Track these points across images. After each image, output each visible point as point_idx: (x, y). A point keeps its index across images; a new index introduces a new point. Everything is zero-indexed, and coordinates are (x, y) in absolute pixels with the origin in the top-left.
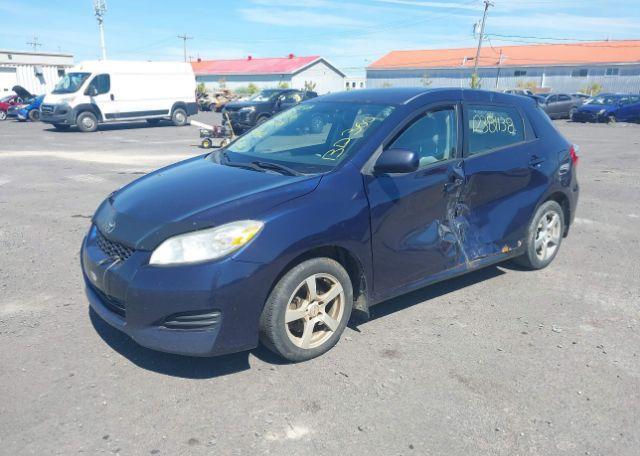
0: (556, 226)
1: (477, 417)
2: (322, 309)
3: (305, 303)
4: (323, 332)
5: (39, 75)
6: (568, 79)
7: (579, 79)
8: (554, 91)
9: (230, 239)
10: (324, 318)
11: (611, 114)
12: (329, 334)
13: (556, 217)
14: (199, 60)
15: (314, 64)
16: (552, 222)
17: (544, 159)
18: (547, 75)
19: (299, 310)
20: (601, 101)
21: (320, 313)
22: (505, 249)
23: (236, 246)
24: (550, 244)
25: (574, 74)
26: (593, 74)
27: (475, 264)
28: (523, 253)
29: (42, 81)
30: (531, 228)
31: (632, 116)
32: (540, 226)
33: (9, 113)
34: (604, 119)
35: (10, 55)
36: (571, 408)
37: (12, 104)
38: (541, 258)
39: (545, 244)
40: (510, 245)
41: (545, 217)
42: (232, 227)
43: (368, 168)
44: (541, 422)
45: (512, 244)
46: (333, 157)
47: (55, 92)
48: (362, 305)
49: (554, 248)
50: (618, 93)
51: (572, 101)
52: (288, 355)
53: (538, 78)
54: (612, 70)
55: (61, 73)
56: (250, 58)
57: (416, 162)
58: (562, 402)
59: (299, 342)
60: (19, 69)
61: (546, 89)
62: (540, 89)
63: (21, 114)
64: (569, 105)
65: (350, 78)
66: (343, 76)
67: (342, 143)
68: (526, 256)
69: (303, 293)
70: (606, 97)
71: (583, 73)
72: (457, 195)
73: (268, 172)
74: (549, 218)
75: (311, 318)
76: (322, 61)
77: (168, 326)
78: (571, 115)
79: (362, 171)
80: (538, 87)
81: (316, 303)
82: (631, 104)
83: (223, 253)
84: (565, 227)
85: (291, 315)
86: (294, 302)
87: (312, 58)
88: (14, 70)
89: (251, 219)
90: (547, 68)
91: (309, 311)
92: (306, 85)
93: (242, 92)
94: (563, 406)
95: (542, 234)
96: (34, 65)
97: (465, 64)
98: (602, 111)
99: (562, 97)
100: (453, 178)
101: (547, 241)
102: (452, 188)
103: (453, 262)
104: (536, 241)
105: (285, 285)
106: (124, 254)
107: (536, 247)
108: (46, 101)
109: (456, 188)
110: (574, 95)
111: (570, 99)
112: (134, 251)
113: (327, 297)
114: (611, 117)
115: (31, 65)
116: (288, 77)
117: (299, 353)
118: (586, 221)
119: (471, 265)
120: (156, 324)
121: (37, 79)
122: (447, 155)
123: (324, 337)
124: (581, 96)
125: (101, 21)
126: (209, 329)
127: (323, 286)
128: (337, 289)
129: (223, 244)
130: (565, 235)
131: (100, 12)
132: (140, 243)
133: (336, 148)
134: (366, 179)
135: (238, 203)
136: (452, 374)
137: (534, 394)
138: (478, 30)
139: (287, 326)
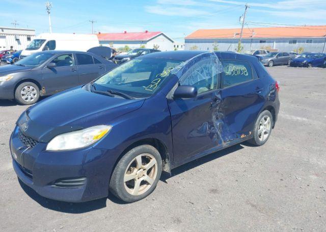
0: (269, 123)
1: (264, 227)
2: (145, 173)
3: (136, 170)
4: (145, 185)
5: (17, 40)
6: (287, 44)
7: (292, 45)
8: (280, 51)
9: (92, 137)
10: (146, 178)
11: (310, 63)
12: (149, 186)
13: (268, 119)
14: (100, 33)
15: (159, 36)
16: (267, 121)
17: (262, 89)
18: (276, 42)
19: (132, 174)
20: (304, 56)
21: (144, 175)
22: (243, 136)
23: (95, 140)
24: (265, 133)
25: (290, 42)
26: (299, 42)
27: (227, 144)
28: (252, 138)
29: (19, 43)
30: (257, 123)
31: (320, 64)
32: (261, 123)
33: (2, 59)
34: (306, 66)
35: (2, 29)
36: (312, 222)
37: (4, 54)
38: (261, 139)
39: (263, 132)
40: (245, 134)
41: (263, 118)
42: (94, 129)
43: (170, 95)
44: (298, 229)
45: (247, 133)
46: (152, 89)
47: (27, 49)
48: (167, 169)
49: (267, 135)
50: (312, 52)
51: (290, 56)
52: (125, 200)
53: (271, 44)
54: (309, 41)
55: (29, 39)
56: (125, 32)
57: (196, 92)
58: (307, 218)
59: (132, 192)
60: (7, 36)
61: (276, 50)
62: (273, 50)
63: (9, 60)
64: (288, 58)
65: (176, 43)
66: (173, 42)
67: (156, 81)
68: (253, 139)
69: (134, 165)
70: (307, 54)
71: (294, 42)
72: (218, 108)
73: (116, 96)
74: (266, 119)
75: (138, 178)
76: (162, 34)
77: (57, 185)
78: (289, 63)
79: (167, 97)
80: (272, 49)
81: (142, 170)
82: (319, 58)
83: (88, 144)
84: (273, 123)
85: (127, 177)
86: (129, 169)
87: (158, 33)
88: (5, 37)
89: (104, 125)
90: (276, 39)
91: (137, 174)
92: (154, 46)
93: (122, 50)
94: (307, 220)
95: (261, 127)
96: (15, 35)
97: (235, 37)
98: (305, 61)
99: (285, 54)
100: (216, 100)
101: (264, 131)
102: (215, 105)
103: (216, 144)
104: (259, 131)
105: (124, 161)
106: (32, 144)
107: (258, 133)
108: (22, 54)
109: (217, 104)
110: (291, 53)
111: (289, 55)
112: (38, 142)
113: (148, 166)
114: (310, 64)
115: (13, 35)
116: (145, 42)
117: (131, 198)
118: (304, 119)
119: (225, 145)
120: (50, 184)
121: (17, 42)
122: (212, 87)
123: (147, 188)
124: (293, 53)
125: (49, 13)
126: (80, 188)
127: (146, 160)
128: (153, 161)
129: (88, 139)
130: (273, 127)
131: (49, 8)
132: (42, 139)
133: (153, 84)
134: (169, 101)
135: (97, 115)
136: (248, 202)
137: (292, 214)
138: (242, 19)
139: (125, 184)
